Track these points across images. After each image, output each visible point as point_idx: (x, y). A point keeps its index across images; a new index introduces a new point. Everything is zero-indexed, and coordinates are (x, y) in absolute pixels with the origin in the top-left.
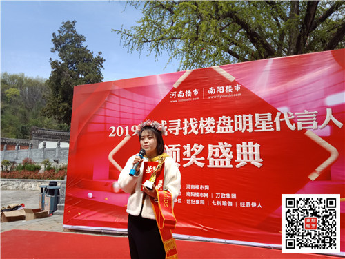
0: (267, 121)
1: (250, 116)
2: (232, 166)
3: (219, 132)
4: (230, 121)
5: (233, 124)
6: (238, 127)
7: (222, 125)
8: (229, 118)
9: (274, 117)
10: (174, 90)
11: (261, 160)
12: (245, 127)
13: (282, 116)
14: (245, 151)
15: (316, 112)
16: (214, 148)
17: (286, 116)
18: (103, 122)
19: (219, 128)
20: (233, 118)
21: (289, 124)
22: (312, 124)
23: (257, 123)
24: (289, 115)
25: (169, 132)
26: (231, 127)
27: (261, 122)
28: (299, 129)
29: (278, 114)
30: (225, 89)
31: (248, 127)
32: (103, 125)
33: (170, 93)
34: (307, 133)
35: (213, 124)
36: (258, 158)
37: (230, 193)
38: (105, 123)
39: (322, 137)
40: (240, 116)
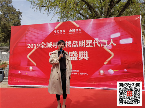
0: (90, 43)
1: (85, 41)
2: (77, 60)
3: (73, 47)
4: (77, 43)
5: (78, 44)
6: (80, 45)
7: (74, 44)
8: (77, 41)
9: (93, 42)
10: (55, 30)
11: (88, 57)
12: (82, 45)
13: (96, 41)
14: (82, 54)
15: (107, 40)
16: (71, 53)
17: (97, 41)
18: (25, 42)
19: (73, 45)
20: (78, 42)
21: (98, 44)
22: (106, 45)
23: (87, 44)
24: (98, 41)
25: (53, 47)
26: (77, 45)
27: (88, 43)
28: (101, 46)
29: (95, 41)
30: (75, 30)
31: (84, 45)
32: (25, 43)
33: (53, 31)
34: (104, 48)
35: (71, 44)
36: (87, 57)
37: (77, 70)
38: (26, 43)
39: (109, 49)
40: (81, 41)
